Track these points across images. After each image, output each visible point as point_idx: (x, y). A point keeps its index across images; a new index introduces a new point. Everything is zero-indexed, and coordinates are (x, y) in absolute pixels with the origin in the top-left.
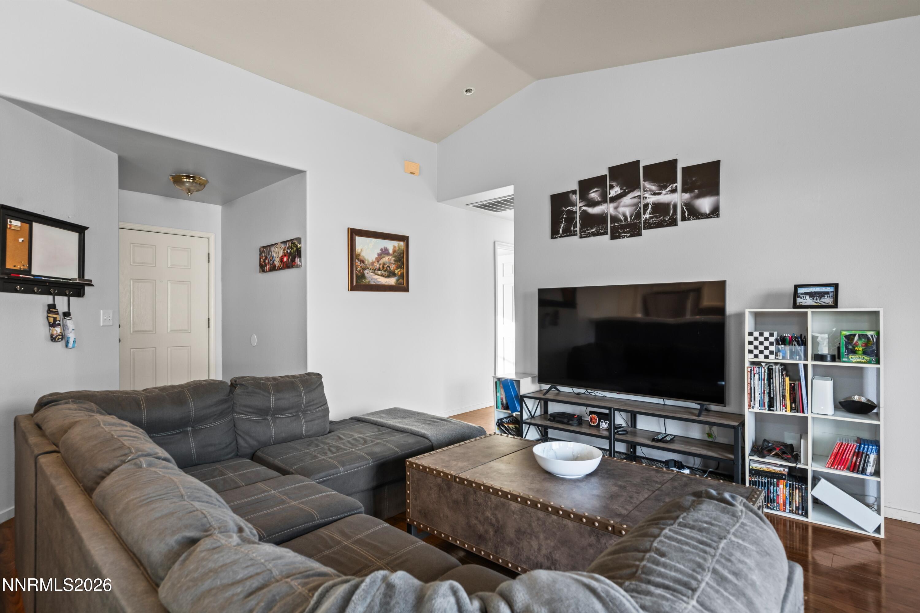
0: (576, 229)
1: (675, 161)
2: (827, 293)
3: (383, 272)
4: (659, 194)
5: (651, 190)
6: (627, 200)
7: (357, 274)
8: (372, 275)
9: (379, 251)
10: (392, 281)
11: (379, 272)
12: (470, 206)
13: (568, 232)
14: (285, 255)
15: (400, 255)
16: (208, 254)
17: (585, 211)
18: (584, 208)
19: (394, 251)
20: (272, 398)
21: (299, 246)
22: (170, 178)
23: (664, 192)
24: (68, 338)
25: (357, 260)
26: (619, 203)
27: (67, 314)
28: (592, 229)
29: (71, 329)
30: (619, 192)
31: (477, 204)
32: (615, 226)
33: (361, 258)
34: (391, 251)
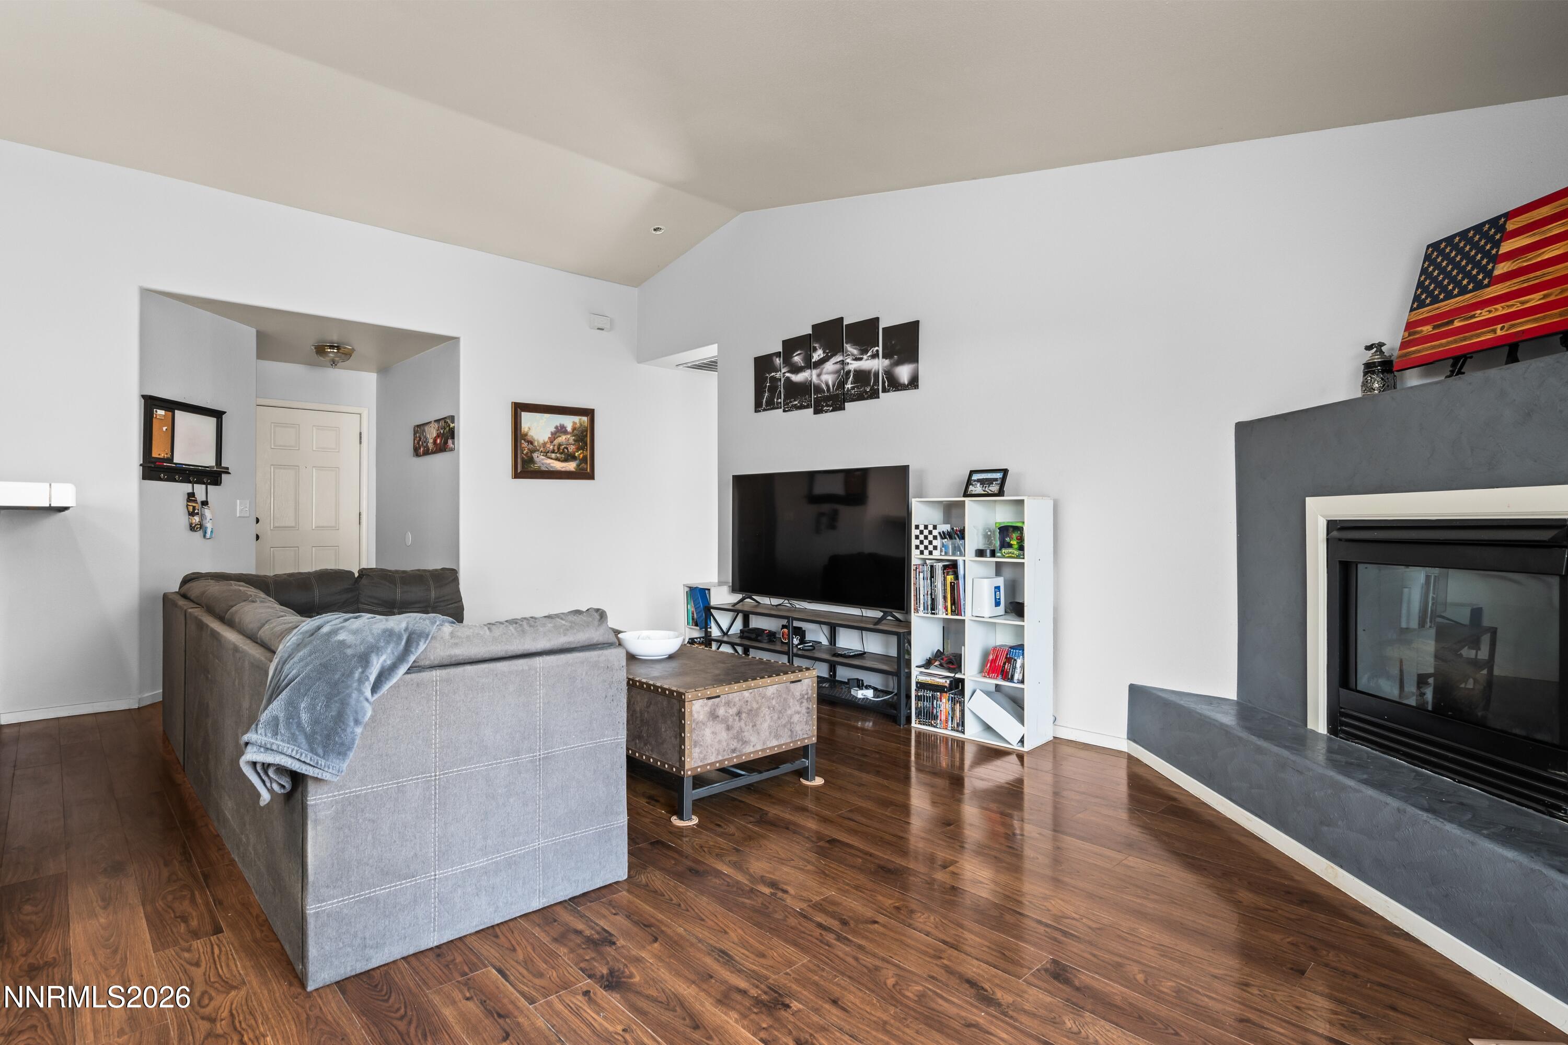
0: (779, 400)
1: (877, 319)
2: (996, 480)
3: (558, 455)
4: (861, 359)
5: (853, 355)
6: (830, 366)
7: (522, 459)
8: (543, 459)
9: (553, 430)
10: (571, 466)
11: (553, 455)
12: (681, 367)
13: (771, 405)
14: (438, 436)
15: (582, 433)
16: (360, 434)
17: (788, 378)
18: (787, 375)
19: (574, 429)
20: (399, 591)
21: (452, 425)
22: (313, 348)
23: (865, 357)
24: (206, 528)
25: (523, 441)
26: (822, 369)
27: (205, 503)
28: (795, 401)
29: (208, 519)
30: (822, 356)
31: (689, 365)
32: (817, 397)
33: (529, 438)
34: (569, 429)
